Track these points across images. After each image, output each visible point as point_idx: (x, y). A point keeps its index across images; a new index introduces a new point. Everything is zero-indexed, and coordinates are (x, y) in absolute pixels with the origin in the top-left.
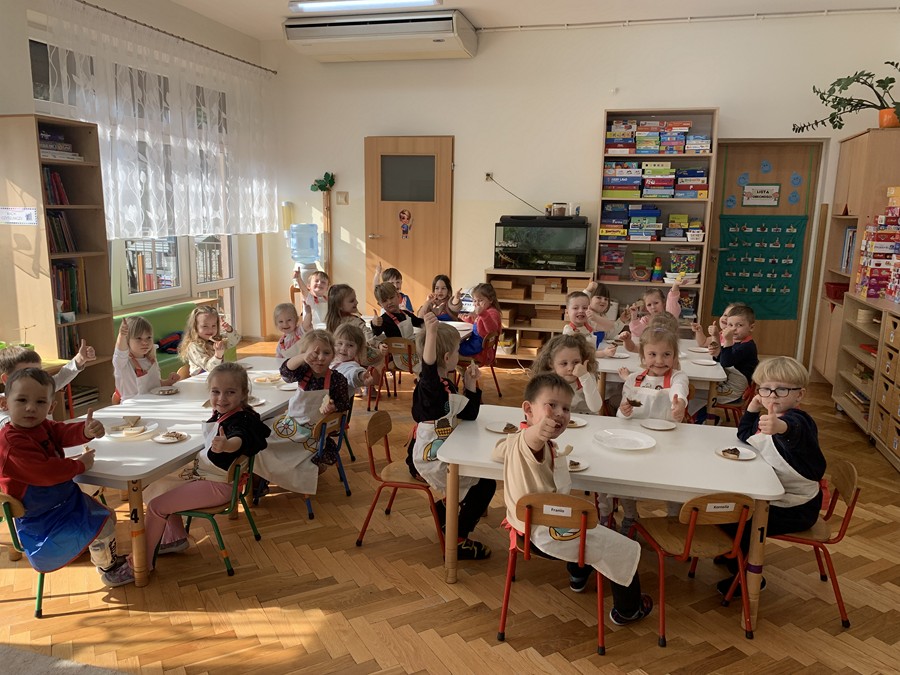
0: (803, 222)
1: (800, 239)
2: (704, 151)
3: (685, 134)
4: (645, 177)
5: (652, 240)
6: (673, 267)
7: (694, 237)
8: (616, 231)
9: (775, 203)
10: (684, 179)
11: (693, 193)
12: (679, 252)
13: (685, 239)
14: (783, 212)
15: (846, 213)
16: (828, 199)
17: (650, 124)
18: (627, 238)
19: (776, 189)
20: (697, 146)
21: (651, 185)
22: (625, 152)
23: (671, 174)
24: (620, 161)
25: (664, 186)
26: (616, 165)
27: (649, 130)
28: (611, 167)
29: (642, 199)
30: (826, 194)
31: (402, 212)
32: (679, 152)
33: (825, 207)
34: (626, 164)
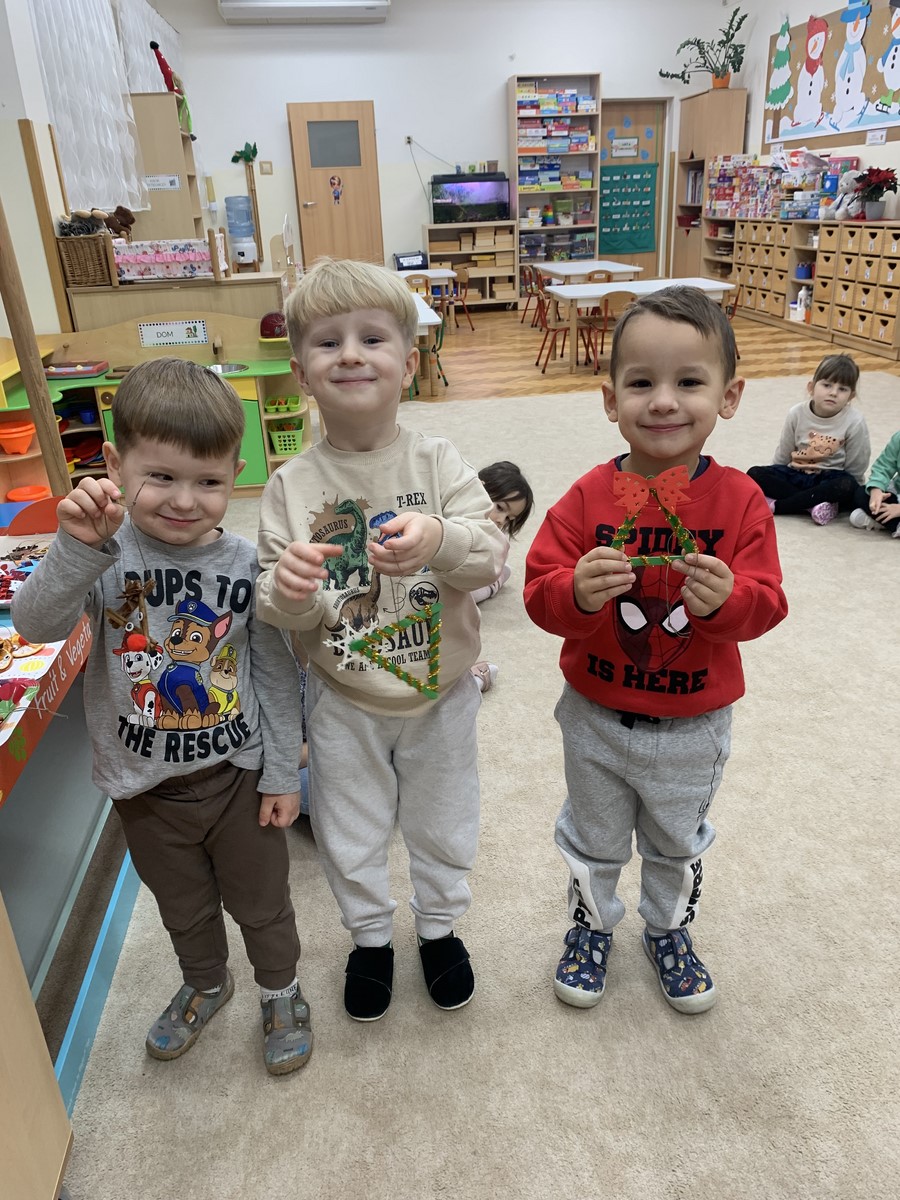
0: (655, 167)
1: (653, 182)
2: (592, 110)
3: (576, 95)
9: (635, 154)
14: (640, 161)
15: (692, 156)
16: (675, 148)
19: (634, 141)
20: (588, 106)
22: (532, 113)
27: (547, 92)
30: (672, 144)
31: (333, 178)
32: (574, 111)
33: (672, 155)
34: (534, 124)
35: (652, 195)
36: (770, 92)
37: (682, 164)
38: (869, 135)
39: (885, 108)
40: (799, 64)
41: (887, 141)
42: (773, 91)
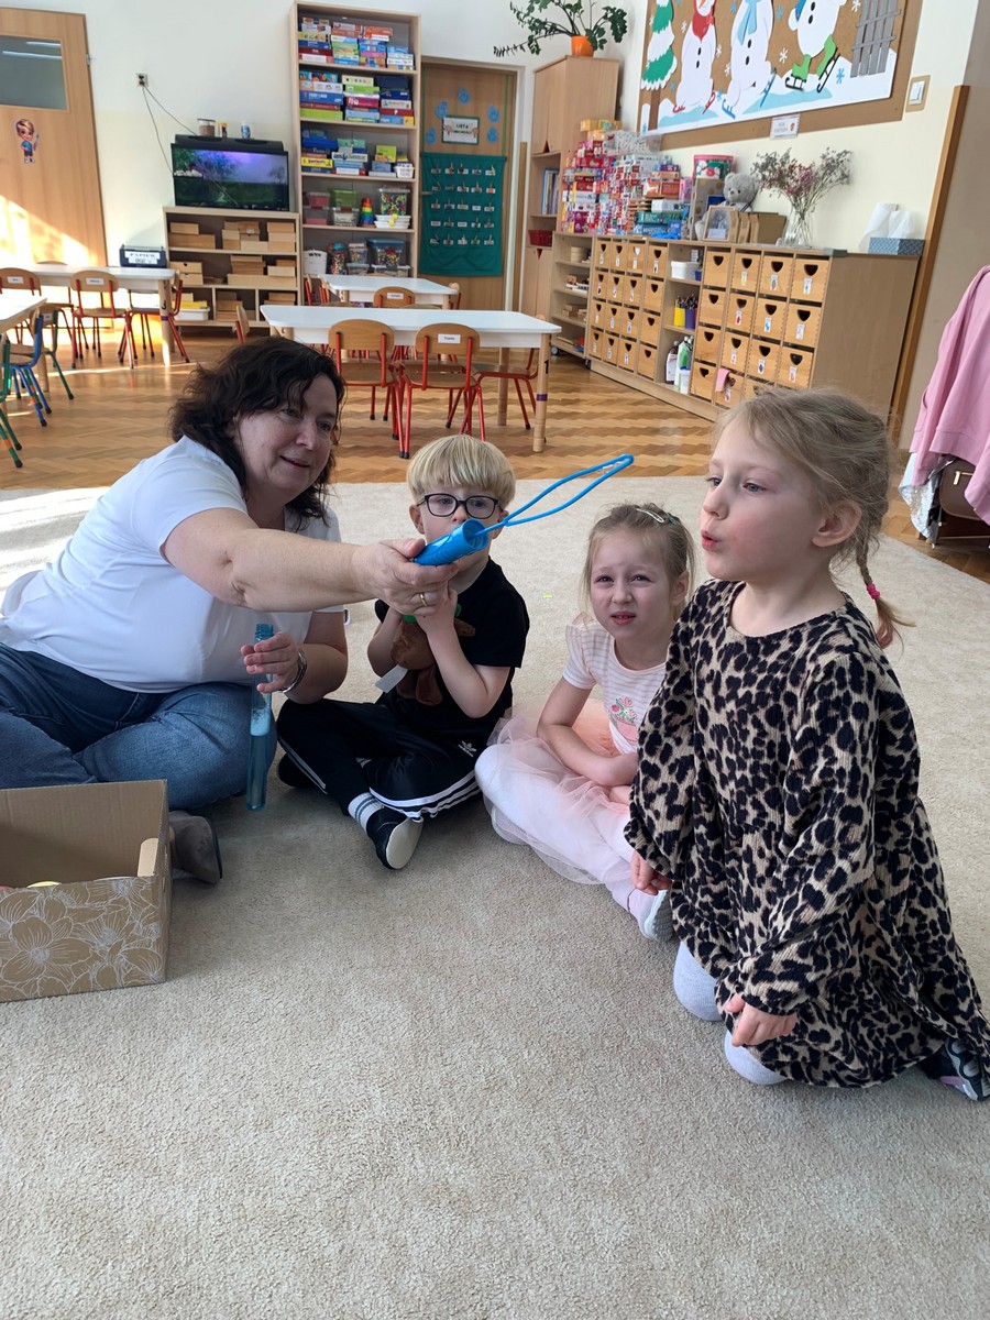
0: (502, 162)
1: (499, 182)
2: (408, 67)
3: (386, 43)
4: (346, 94)
5: (361, 174)
6: (383, 208)
7: (404, 172)
8: (319, 162)
9: (475, 141)
10: (388, 101)
11: (398, 119)
12: (389, 191)
13: (394, 174)
14: (483, 151)
15: (547, 150)
16: (527, 138)
17: (344, 26)
18: (333, 170)
19: (474, 123)
20: (399, 61)
21: (354, 106)
22: (321, 60)
23: (375, 93)
24: (317, 71)
25: (369, 108)
26: (313, 76)
27: (345, 34)
28: (307, 79)
29: (345, 122)
30: (523, 131)
31: (21, 123)
32: (381, 66)
33: (523, 146)
34: (325, 76)
35: (498, 200)
36: (648, 66)
37: (535, 159)
38: (775, 123)
39: (798, 84)
40: (684, 25)
41: (798, 132)
42: (651, 64)
